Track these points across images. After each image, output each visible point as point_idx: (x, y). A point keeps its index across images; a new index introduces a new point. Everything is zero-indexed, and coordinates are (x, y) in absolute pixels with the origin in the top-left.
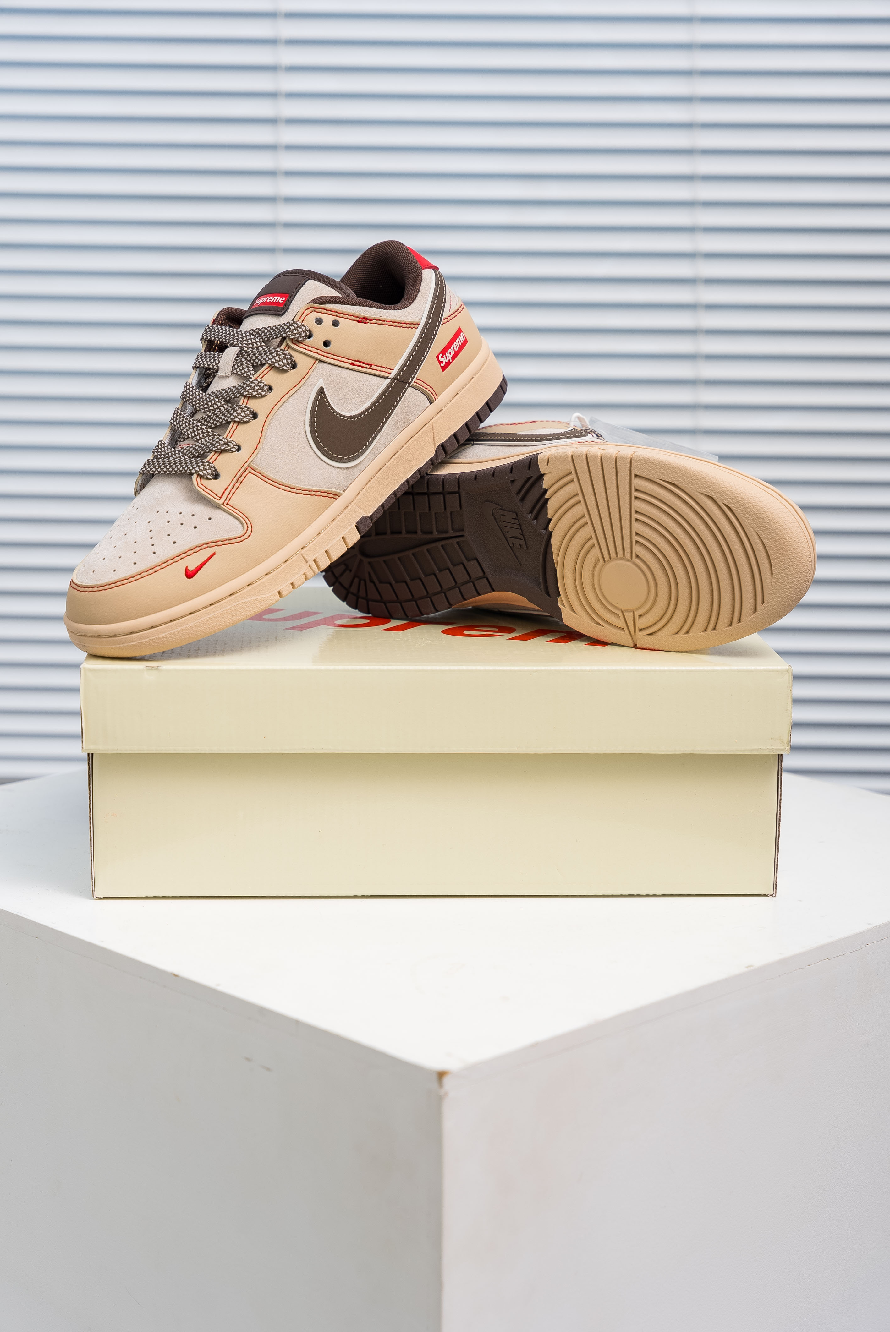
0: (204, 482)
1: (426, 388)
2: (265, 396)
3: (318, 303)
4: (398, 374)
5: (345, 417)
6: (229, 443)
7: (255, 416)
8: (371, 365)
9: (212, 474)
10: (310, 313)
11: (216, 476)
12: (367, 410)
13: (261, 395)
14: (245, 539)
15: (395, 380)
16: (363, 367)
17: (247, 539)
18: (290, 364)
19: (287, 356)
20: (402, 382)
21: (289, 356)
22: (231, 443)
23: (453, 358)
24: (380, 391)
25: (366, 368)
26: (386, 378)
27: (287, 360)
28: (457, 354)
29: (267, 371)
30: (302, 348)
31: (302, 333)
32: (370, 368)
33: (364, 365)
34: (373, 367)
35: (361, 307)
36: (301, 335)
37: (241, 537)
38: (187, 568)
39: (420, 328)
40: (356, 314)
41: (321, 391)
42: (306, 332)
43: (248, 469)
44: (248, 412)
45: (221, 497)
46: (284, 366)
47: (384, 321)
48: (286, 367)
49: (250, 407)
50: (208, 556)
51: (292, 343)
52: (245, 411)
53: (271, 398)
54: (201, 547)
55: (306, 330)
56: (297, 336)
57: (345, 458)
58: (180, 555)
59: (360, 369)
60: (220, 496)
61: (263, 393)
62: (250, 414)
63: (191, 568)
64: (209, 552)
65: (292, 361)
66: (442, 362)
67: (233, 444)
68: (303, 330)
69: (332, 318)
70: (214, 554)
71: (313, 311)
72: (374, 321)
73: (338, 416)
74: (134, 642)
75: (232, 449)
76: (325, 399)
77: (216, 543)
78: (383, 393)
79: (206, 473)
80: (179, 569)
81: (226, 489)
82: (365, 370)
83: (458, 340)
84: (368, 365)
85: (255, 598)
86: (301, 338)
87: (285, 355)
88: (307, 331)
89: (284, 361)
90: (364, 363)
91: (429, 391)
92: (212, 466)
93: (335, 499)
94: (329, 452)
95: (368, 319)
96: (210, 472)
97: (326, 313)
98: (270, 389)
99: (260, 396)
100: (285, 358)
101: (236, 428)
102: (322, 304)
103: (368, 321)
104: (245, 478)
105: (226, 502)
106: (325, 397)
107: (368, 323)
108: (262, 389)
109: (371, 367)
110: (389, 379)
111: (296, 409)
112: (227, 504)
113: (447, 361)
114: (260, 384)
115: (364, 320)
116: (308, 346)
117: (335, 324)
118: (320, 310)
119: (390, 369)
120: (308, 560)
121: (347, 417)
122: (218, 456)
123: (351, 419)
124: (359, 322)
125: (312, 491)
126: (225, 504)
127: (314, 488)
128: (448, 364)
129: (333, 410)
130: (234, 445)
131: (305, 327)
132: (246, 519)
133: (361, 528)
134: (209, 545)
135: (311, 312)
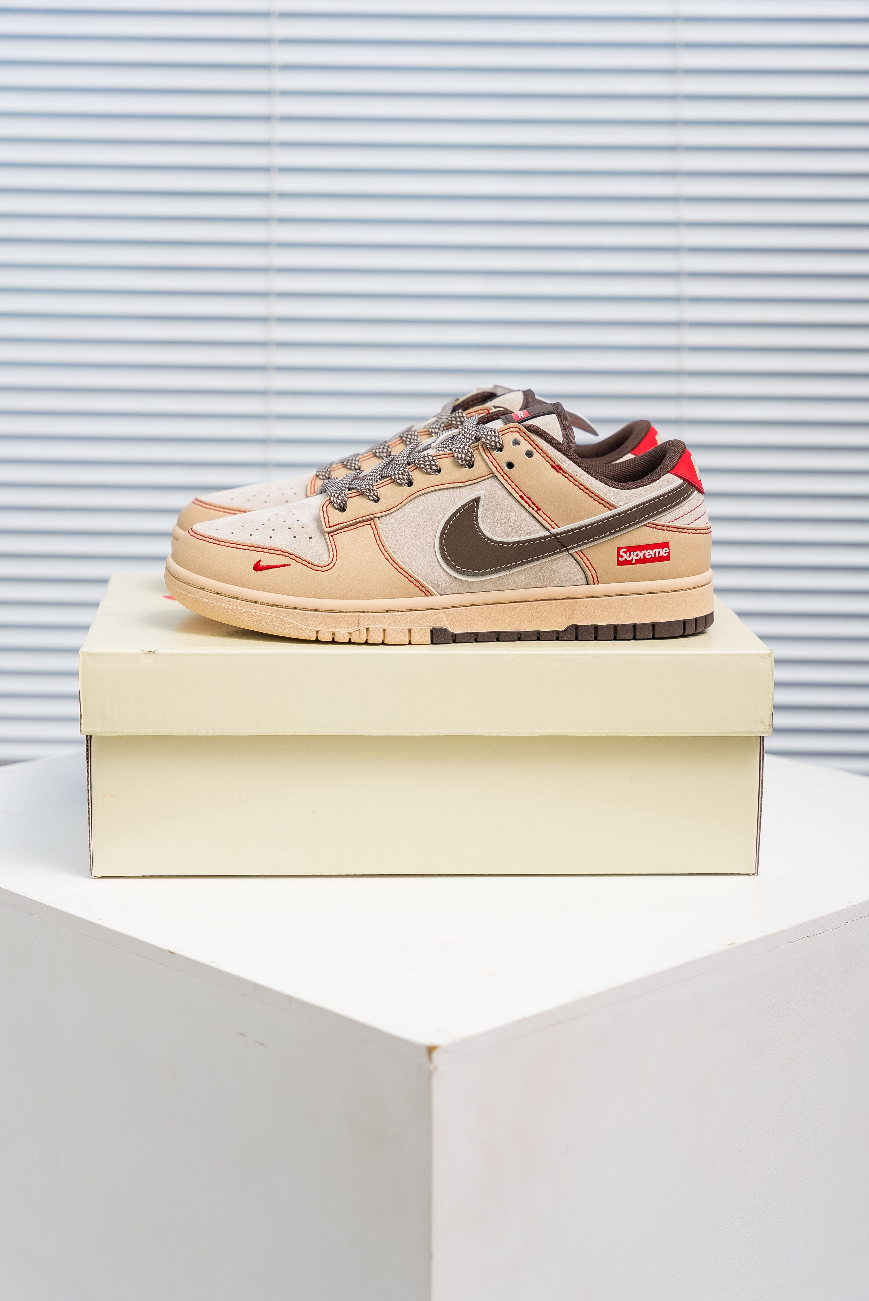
0: (330, 507)
1: (587, 567)
2: (429, 473)
3: (526, 428)
4: (560, 534)
5: (483, 534)
6: (371, 491)
7: (410, 484)
8: (539, 509)
9: (340, 505)
10: (514, 432)
11: (343, 509)
12: (508, 543)
13: (427, 471)
14: (321, 571)
15: (553, 536)
16: (530, 506)
17: (323, 571)
18: (468, 461)
19: (468, 453)
20: (560, 543)
21: (470, 455)
22: (373, 491)
23: (639, 562)
24: (533, 537)
25: (533, 509)
26: (547, 530)
27: (466, 456)
28: (644, 560)
29: (447, 455)
30: (486, 455)
31: (493, 442)
32: (536, 511)
33: (533, 505)
34: (540, 512)
35: (565, 457)
36: (491, 443)
37: (319, 567)
38: (259, 561)
39: (614, 512)
40: (554, 458)
41: (477, 500)
42: (498, 444)
43: (369, 520)
44: (405, 477)
45: (330, 527)
46: (461, 459)
47: (577, 481)
48: (462, 461)
49: (411, 474)
50: (283, 564)
51: (482, 446)
52: (405, 475)
53: (435, 479)
54: (284, 553)
55: (499, 442)
56: (488, 442)
57: (457, 567)
58: (264, 548)
59: (526, 506)
60: (331, 525)
61: (429, 470)
62: (406, 480)
63: (262, 564)
64: (286, 561)
65: (471, 460)
66: (622, 557)
67: (374, 493)
68: (496, 440)
69: (530, 448)
70: (288, 565)
71: (517, 432)
72: (566, 475)
73: (477, 530)
74: (184, 591)
75: (370, 497)
76: (475, 509)
77: (297, 558)
78: (534, 540)
79: (335, 501)
80: (255, 557)
81: (340, 524)
82: (530, 509)
83: (657, 550)
84: (537, 507)
85: (292, 622)
86: (489, 445)
87: (469, 451)
88: (500, 444)
89: (463, 455)
90: (533, 503)
91: (590, 571)
92: (345, 500)
93: (426, 594)
94: (446, 553)
95: (562, 470)
96: (339, 503)
97: (528, 441)
98: (439, 471)
99: (425, 471)
100: (466, 454)
101: (389, 484)
102: (529, 431)
103: (561, 471)
104: (363, 526)
105: (333, 534)
106: (477, 507)
107: (561, 473)
108: (431, 466)
109: (539, 511)
110: (550, 532)
111: (446, 501)
112: (332, 536)
113: (628, 559)
114: (432, 462)
115: (558, 468)
116: (492, 457)
117: (529, 454)
118: (524, 435)
119: (557, 525)
120: (361, 624)
121: (485, 537)
122: (357, 496)
123: (488, 541)
124: (552, 466)
125: (407, 573)
126: (330, 535)
127: (410, 572)
128: (628, 563)
129: (477, 522)
130: (375, 495)
131: (499, 439)
132: (335, 557)
133: (435, 635)
134: (290, 556)
135: (516, 432)
